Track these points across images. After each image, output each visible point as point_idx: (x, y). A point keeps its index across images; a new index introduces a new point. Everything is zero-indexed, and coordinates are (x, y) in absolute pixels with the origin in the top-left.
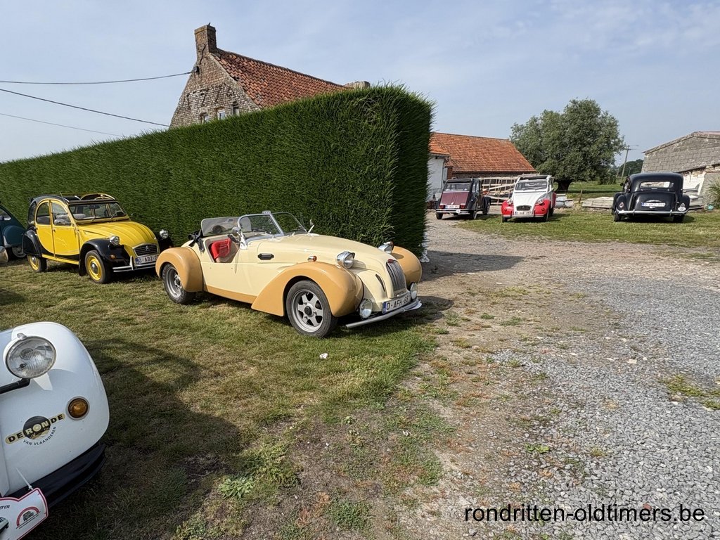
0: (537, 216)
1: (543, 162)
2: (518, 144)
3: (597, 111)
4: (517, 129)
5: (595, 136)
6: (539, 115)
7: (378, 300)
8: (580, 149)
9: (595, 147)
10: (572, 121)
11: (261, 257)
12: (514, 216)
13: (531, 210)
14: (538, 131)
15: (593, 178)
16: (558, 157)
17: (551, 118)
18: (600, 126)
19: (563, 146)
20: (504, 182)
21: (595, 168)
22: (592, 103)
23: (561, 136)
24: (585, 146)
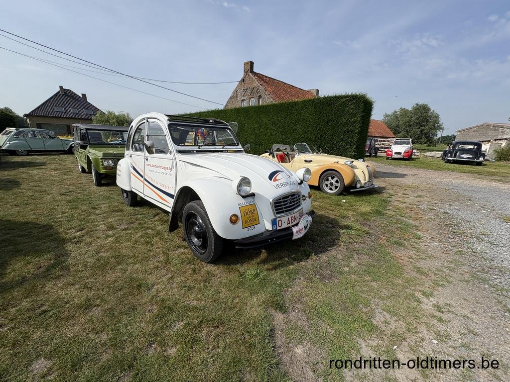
0: (405, 157)
1: (399, 133)
2: (386, 123)
3: (429, 109)
4: (386, 116)
5: (427, 122)
6: (398, 110)
7: (363, 182)
8: (419, 128)
9: (427, 127)
10: (416, 113)
11: (306, 161)
12: (393, 157)
13: (402, 154)
14: (397, 117)
15: (425, 143)
16: (407, 131)
17: (404, 112)
18: (430, 117)
19: (410, 126)
20: (381, 141)
21: (426, 138)
22: (427, 105)
23: (409, 121)
24: (422, 126)
